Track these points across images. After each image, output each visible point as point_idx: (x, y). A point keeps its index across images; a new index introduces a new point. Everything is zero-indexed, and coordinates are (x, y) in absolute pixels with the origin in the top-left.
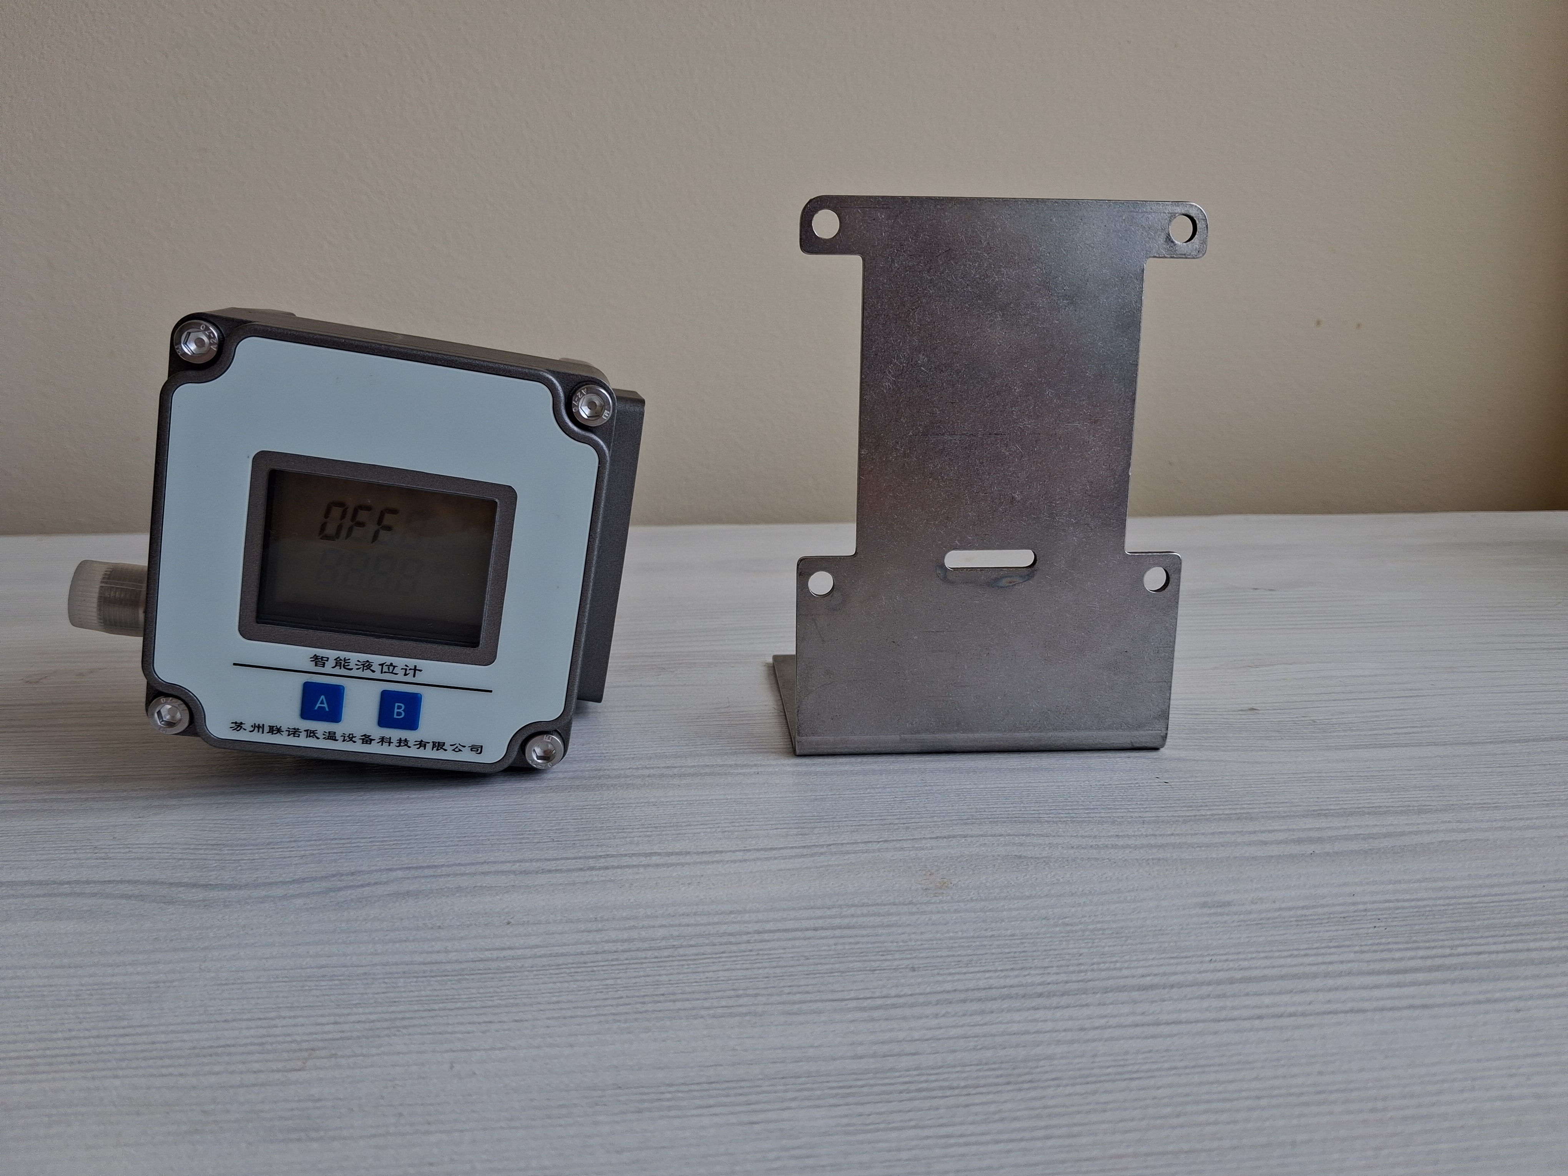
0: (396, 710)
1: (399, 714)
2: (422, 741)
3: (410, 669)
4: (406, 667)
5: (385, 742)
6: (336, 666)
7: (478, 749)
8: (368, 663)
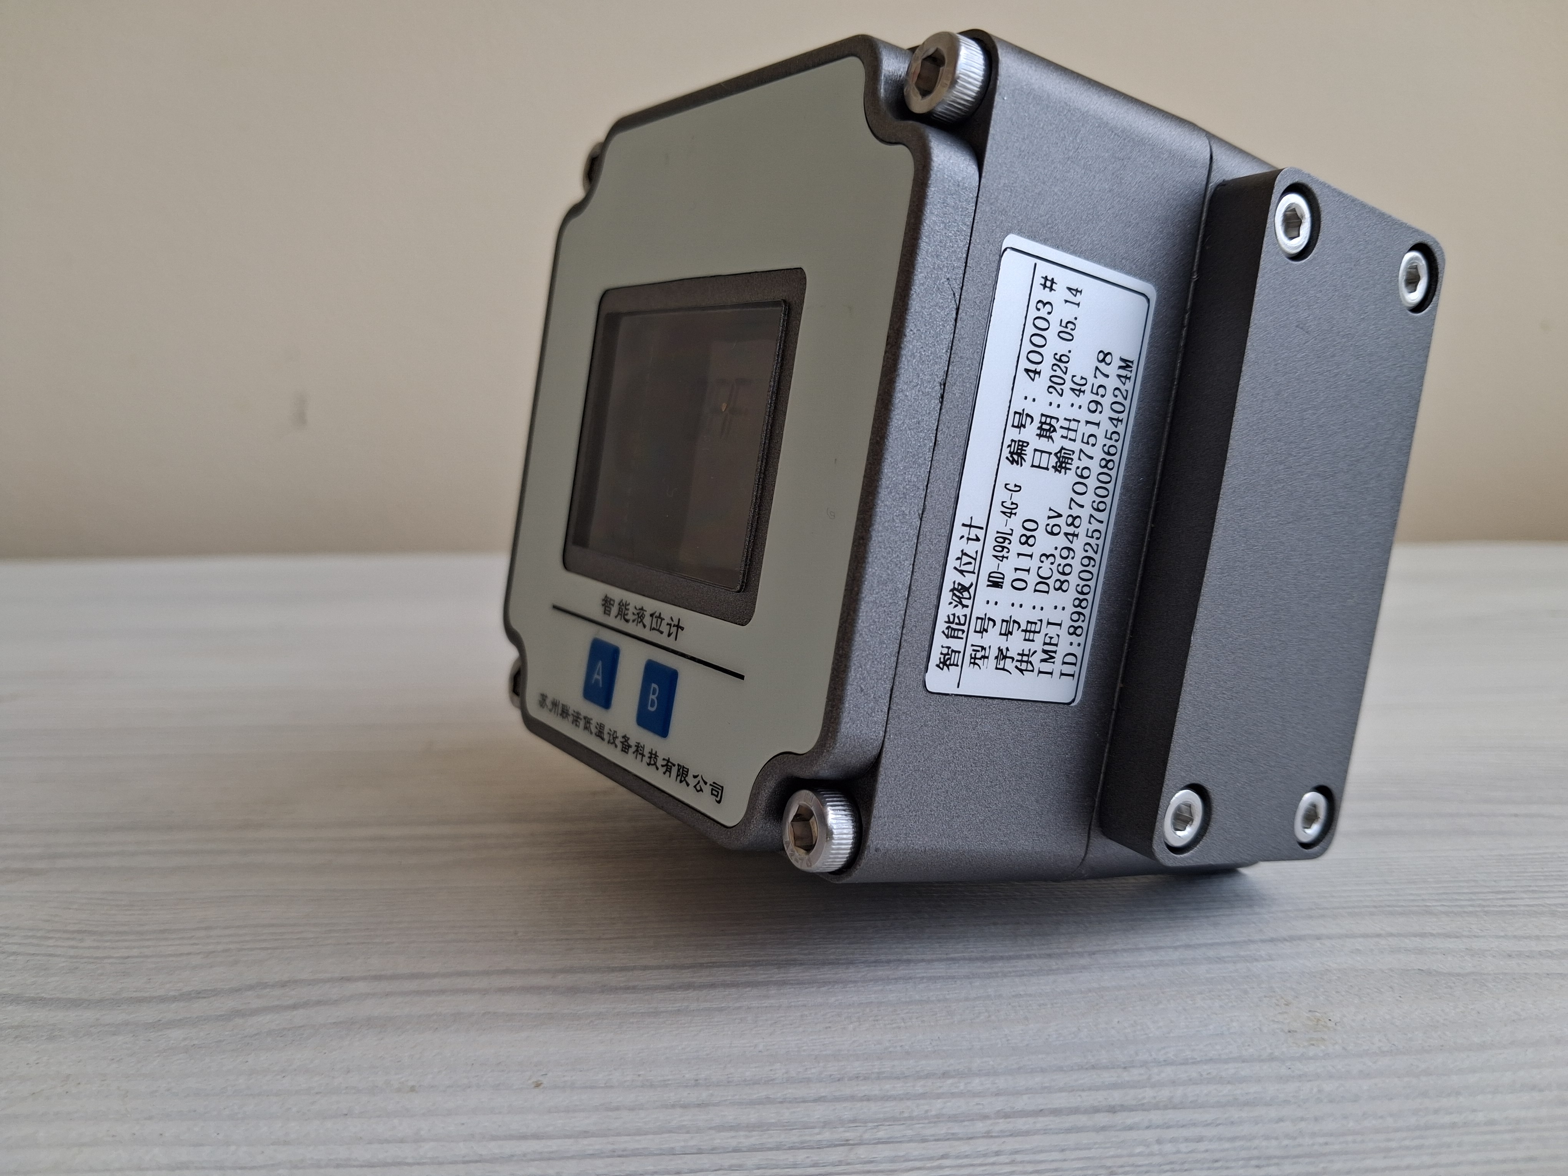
0: (651, 696)
1: (653, 703)
2: (669, 760)
3: (674, 626)
4: (670, 622)
5: (640, 754)
6: (619, 614)
7: (718, 792)
8: (642, 612)
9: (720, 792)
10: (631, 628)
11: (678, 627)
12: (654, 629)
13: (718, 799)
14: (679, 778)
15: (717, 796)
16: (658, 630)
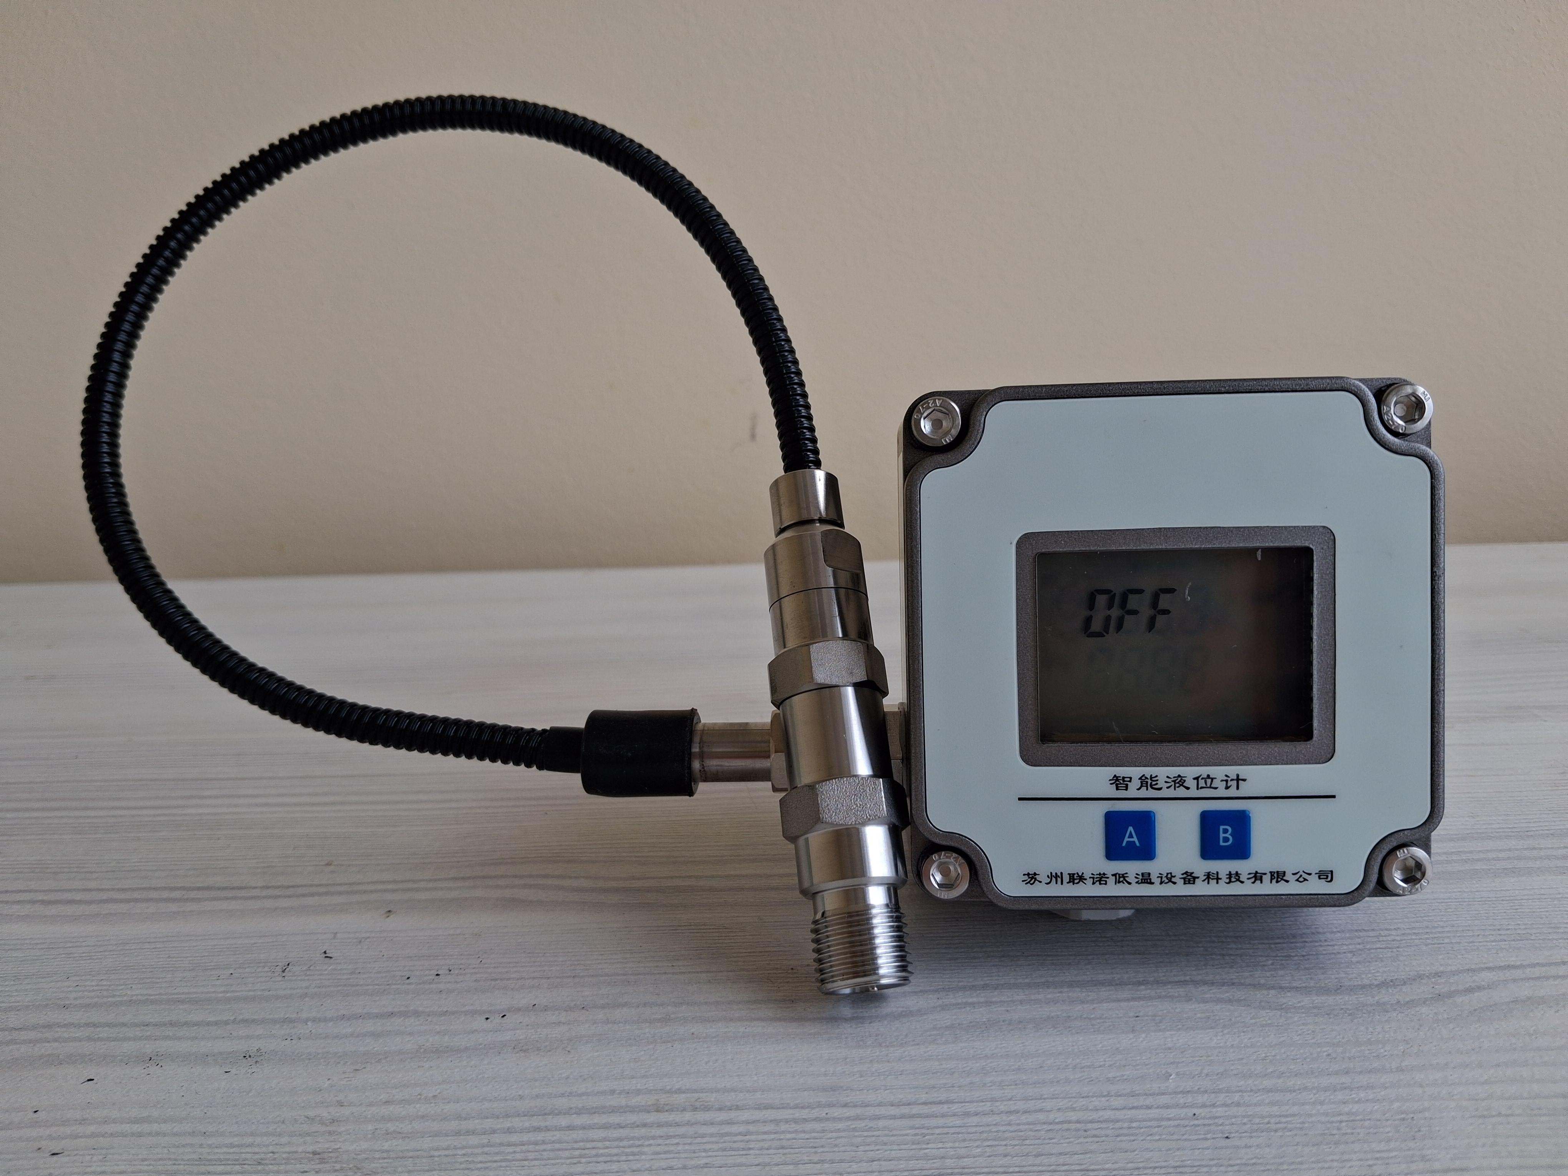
0: (1222, 835)
1: (1226, 840)
2: (1257, 872)
3: (1232, 780)
4: (1226, 778)
5: (1212, 879)
6: (1142, 786)
7: (1327, 876)
8: (1179, 779)
9: (1330, 875)
10: (1165, 793)
11: (1238, 779)
12: (1202, 788)
13: (1329, 879)
14: (1274, 881)
15: (1327, 878)
16: (1210, 787)
